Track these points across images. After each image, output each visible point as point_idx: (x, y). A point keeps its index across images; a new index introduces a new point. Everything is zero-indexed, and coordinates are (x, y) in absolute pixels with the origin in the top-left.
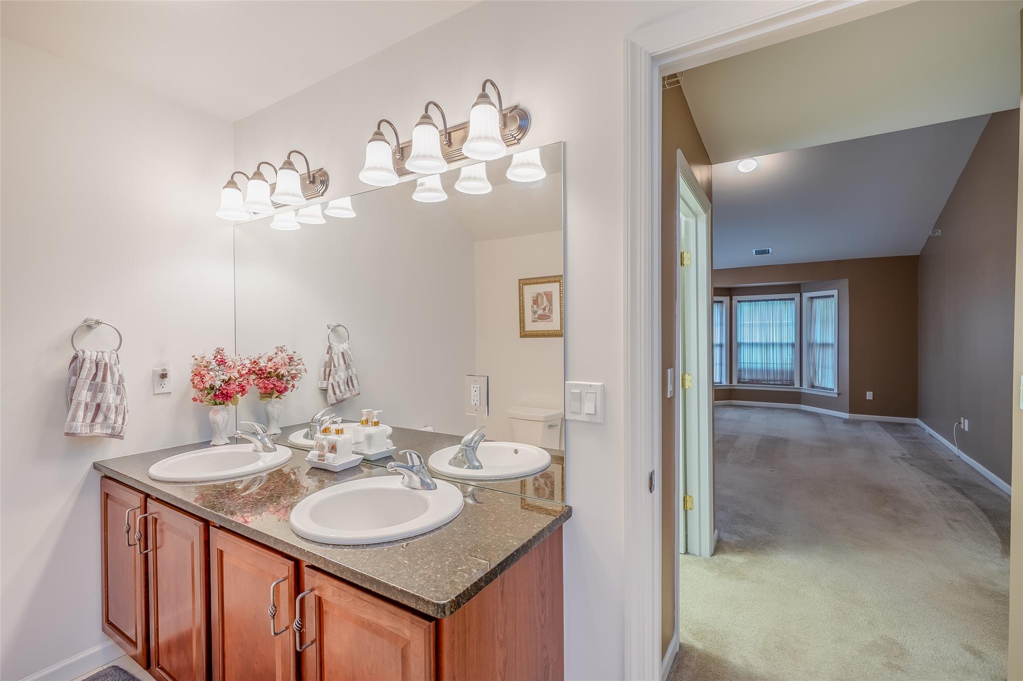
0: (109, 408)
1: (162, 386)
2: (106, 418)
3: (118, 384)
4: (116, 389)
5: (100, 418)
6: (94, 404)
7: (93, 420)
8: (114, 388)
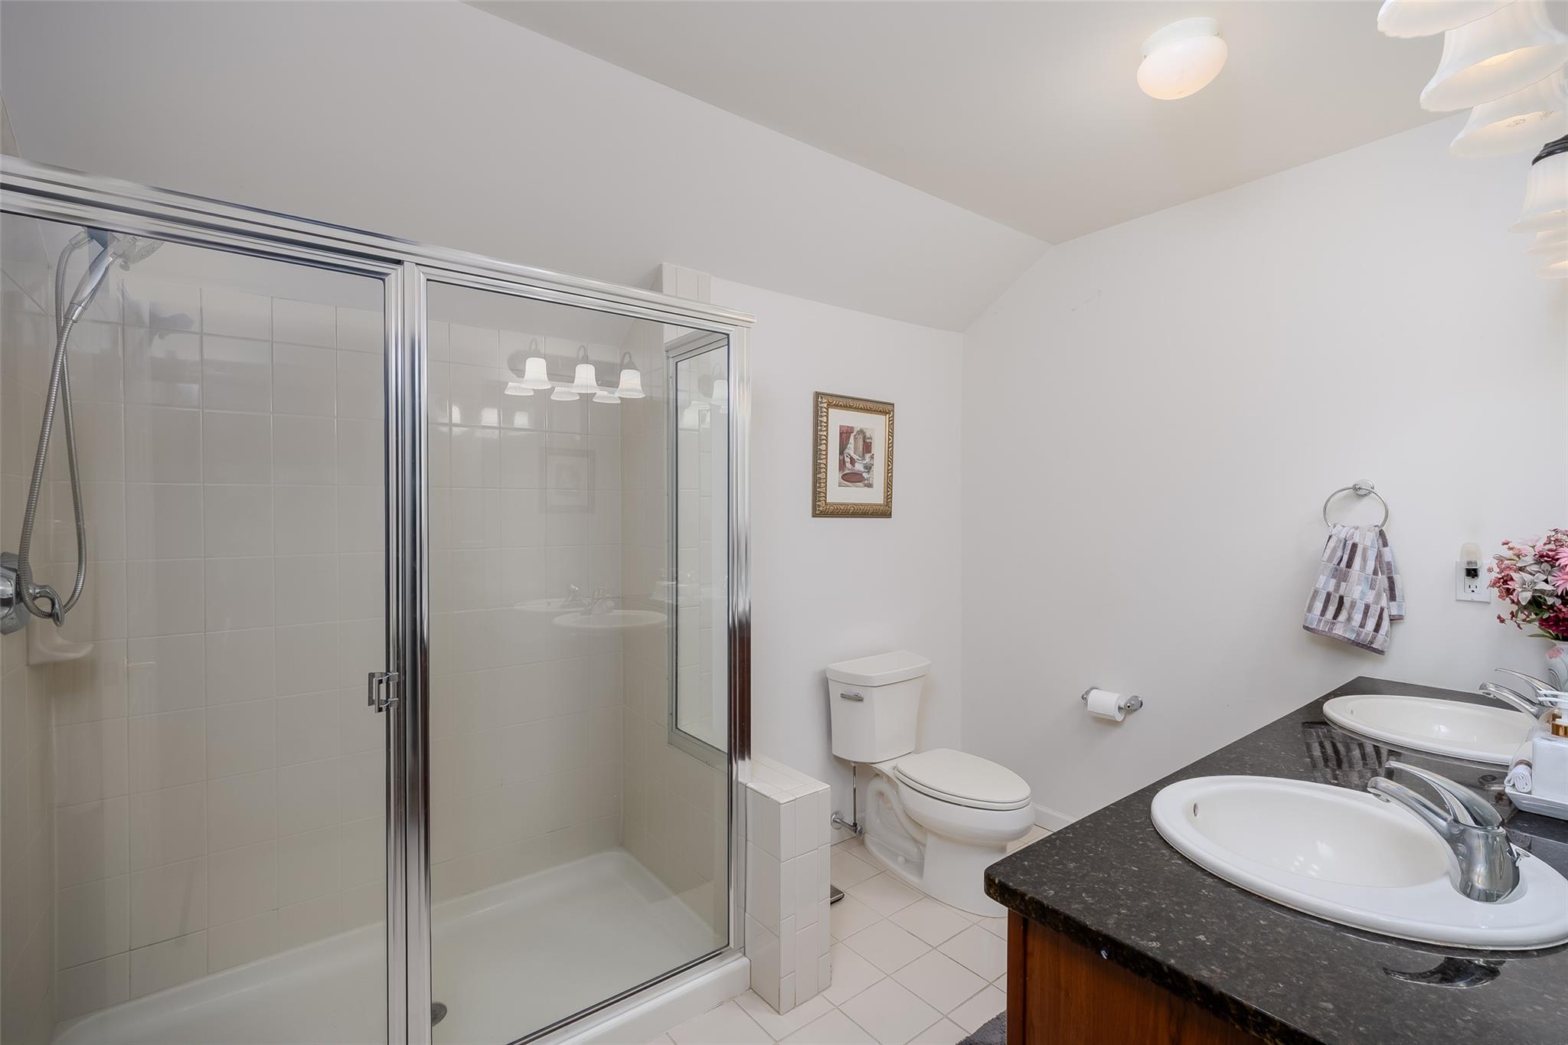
0: (1353, 604)
1: (1473, 588)
2: (1349, 619)
3: (1374, 574)
4: (1370, 580)
5: (1343, 617)
6: (1338, 596)
7: (1335, 617)
8: (1367, 579)
